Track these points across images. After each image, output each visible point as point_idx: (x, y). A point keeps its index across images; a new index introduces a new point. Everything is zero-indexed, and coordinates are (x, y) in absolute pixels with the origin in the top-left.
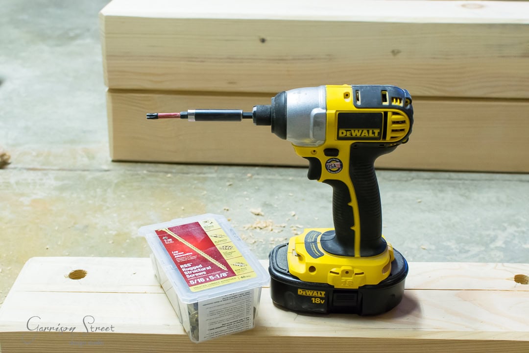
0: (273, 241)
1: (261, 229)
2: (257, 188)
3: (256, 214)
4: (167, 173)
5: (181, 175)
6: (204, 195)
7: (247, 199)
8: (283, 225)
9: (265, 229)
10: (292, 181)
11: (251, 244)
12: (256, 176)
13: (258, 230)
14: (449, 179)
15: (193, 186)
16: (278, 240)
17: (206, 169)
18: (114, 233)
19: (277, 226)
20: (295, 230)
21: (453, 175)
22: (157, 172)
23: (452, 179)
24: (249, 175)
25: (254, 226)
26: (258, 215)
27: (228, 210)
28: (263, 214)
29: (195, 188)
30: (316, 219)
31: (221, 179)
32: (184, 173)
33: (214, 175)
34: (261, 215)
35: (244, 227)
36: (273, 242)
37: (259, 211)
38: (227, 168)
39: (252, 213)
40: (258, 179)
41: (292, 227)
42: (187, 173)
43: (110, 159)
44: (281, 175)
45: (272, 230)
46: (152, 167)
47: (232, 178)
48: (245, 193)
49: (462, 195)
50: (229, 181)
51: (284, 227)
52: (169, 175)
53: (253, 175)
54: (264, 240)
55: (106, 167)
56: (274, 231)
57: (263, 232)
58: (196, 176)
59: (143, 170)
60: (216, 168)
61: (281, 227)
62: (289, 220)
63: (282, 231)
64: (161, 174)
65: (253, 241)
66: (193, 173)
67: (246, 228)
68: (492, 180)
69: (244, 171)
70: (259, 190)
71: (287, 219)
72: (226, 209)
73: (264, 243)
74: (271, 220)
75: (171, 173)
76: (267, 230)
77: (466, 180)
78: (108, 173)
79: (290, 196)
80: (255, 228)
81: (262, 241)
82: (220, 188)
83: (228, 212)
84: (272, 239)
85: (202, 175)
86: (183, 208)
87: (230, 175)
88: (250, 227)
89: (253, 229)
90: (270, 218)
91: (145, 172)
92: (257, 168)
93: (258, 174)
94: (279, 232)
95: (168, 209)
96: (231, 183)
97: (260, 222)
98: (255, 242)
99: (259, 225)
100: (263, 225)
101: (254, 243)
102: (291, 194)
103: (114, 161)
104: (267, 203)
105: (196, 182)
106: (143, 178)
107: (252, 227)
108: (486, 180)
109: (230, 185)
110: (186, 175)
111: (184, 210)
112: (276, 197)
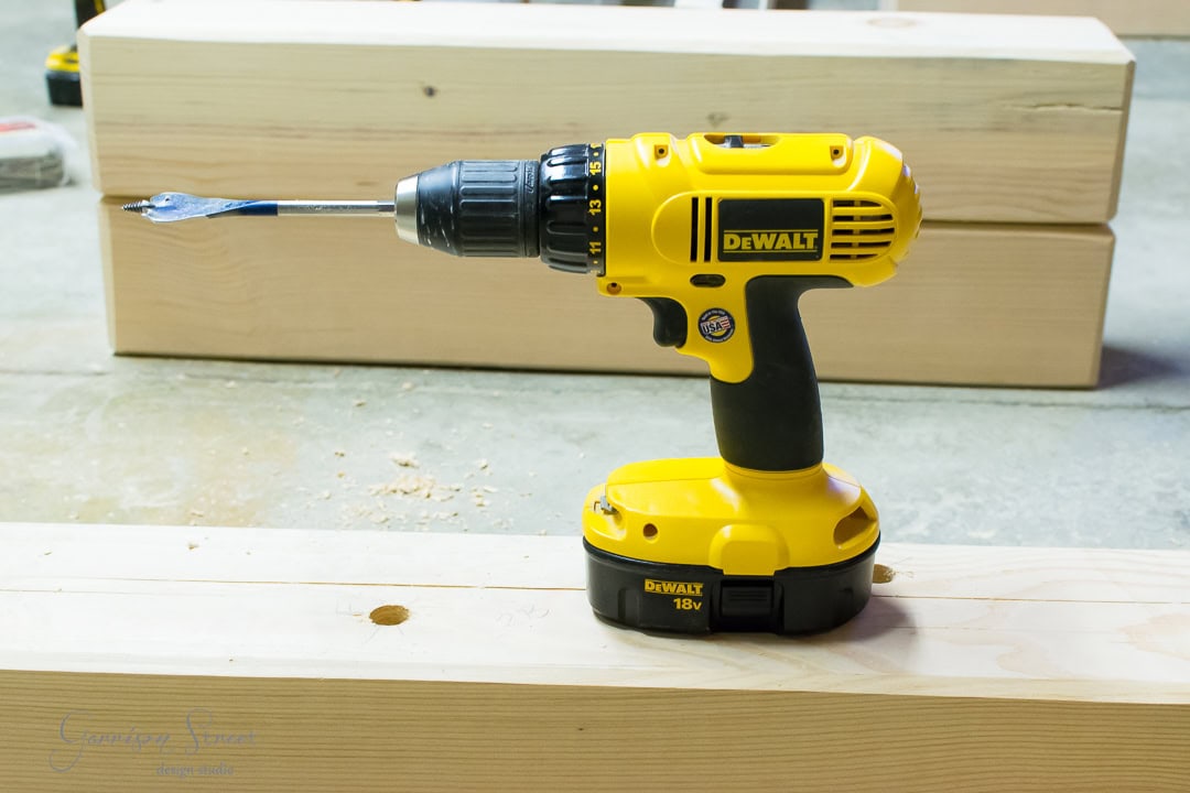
0: (427, 517)
1: (406, 493)
2: (416, 411)
3: (401, 465)
4: (228, 379)
5: (258, 384)
6: (297, 425)
7: (390, 433)
8: (456, 486)
9: (416, 493)
10: (498, 398)
11: (377, 524)
12: (422, 389)
13: (399, 495)
14: (841, 397)
15: (279, 407)
16: (438, 516)
17: (314, 373)
18: (85, 498)
19: (442, 489)
20: (479, 496)
21: (851, 388)
22: (208, 377)
23: (848, 399)
24: (407, 385)
25: (392, 487)
26: (406, 465)
27: (342, 455)
28: (416, 463)
29: (281, 411)
30: (531, 474)
31: (343, 392)
32: (266, 381)
33: (332, 386)
34: (413, 466)
35: (370, 490)
36: (423, 521)
37: (408, 457)
38: (362, 371)
39: (395, 461)
40: (424, 393)
41: (475, 490)
42: (273, 381)
43: (111, 351)
44: (477, 387)
45: (428, 496)
46: (198, 368)
47: (369, 392)
48: (389, 421)
49: (860, 431)
50: (358, 397)
51: (458, 490)
52: (232, 384)
53: (415, 386)
54: (406, 516)
55: (97, 367)
56: (432, 497)
57: (409, 500)
58: (291, 386)
59: (176, 373)
60: (336, 370)
61: (450, 489)
62: (472, 476)
63: (451, 497)
64: (214, 383)
65: (383, 518)
66: (286, 380)
67: (373, 492)
68: (936, 400)
69: (395, 378)
70: (420, 415)
71: (467, 475)
72: (340, 452)
73: (405, 522)
74: (431, 477)
75: (237, 379)
76: (418, 496)
77: (879, 400)
78: (100, 378)
79: (485, 428)
80: (395, 491)
81: (402, 517)
82: (337, 410)
83: (342, 458)
84: (424, 514)
85: (305, 385)
86: (245, 450)
87: (366, 385)
88: (381, 490)
89: (387, 494)
90: (431, 473)
91: (181, 377)
92: (426, 372)
93: (426, 384)
94: (443, 501)
95: (213, 452)
96: (363, 401)
97: (407, 480)
98: (387, 519)
99: (404, 486)
100: (410, 485)
101: (383, 522)
102: (487, 425)
103: (118, 354)
104: (431, 441)
105: (286, 398)
106: (172, 389)
107: (386, 488)
108: (923, 400)
109: (360, 405)
110: (269, 384)
111: (246, 454)
112: (454, 430)
